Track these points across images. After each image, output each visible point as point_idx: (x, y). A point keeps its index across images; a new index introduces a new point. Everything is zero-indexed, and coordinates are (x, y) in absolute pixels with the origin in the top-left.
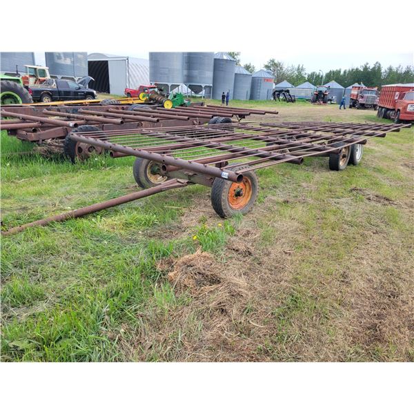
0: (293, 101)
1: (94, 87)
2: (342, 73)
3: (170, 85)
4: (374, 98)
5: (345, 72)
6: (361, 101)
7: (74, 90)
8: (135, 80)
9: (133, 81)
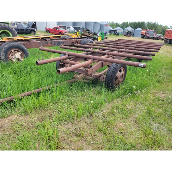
0: (118, 35)
1: (33, 27)
2: (128, 23)
3: (67, 27)
4: (153, 34)
5: (129, 23)
6: (148, 35)
7: (25, 28)
8: (49, 24)
9: (48, 24)
